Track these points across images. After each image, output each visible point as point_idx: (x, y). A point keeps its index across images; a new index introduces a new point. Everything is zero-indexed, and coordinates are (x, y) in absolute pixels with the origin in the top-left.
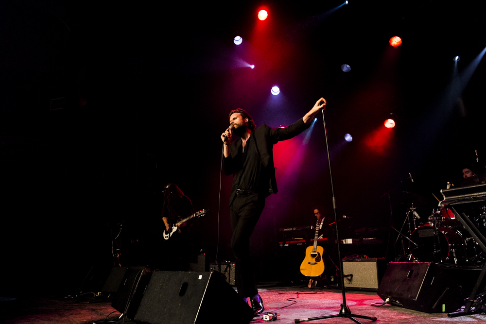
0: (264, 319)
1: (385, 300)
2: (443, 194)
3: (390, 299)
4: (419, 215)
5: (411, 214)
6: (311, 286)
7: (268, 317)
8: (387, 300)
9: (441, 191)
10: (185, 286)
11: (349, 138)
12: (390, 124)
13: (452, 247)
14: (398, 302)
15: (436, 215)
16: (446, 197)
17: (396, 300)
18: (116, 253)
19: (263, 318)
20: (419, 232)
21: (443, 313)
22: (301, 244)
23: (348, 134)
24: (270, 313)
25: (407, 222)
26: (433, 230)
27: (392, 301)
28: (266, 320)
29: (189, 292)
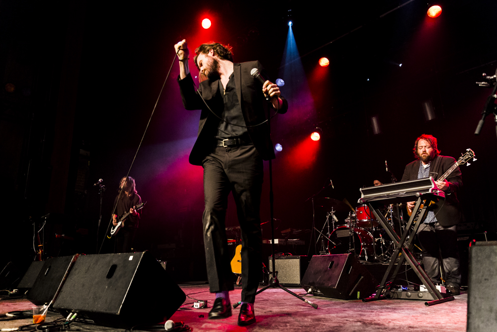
0: (195, 307)
1: (307, 291)
2: (362, 193)
3: (312, 289)
4: (338, 218)
5: (331, 218)
6: (239, 283)
7: (198, 304)
8: (310, 290)
9: (361, 189)
10: (114, 268)
11: (279, 148)
12: (315, 137)
13: (364, 246)
14: (319, 291)
15: (352, 218)
16: (364, 195)
17: (317, 290)
18: (37, 249)
19: (193, 306)
20: (337, 232)
21: (357, 299)
22: (231, 244)
23: (279, 145)
24: (201, 301)
25: (327, 225)
26: (349, 230)
27: (314, 291)
28: (197, 307)
29: (118, 273)
